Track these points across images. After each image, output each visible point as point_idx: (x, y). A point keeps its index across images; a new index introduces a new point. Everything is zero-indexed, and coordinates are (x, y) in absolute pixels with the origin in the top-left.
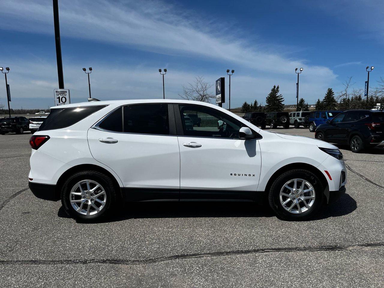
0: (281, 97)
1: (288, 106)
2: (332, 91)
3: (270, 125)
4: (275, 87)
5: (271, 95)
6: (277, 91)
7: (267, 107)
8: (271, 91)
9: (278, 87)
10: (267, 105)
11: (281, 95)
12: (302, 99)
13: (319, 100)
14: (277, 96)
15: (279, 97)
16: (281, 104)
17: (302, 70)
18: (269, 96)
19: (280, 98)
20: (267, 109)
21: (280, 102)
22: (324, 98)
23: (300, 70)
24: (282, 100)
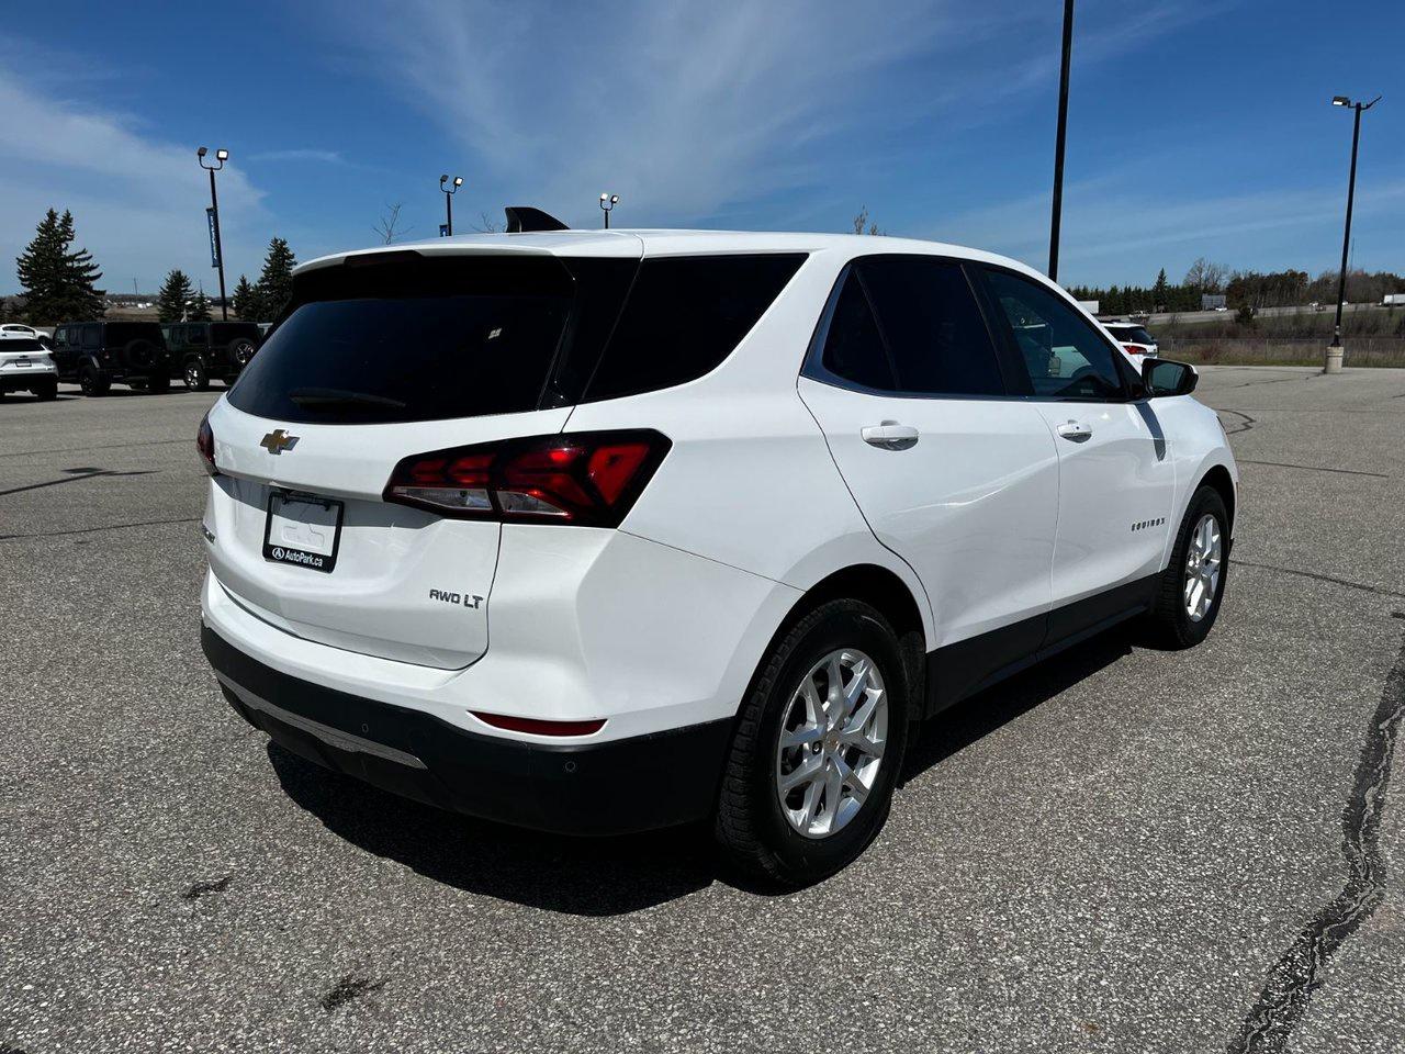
0: (84, 260)
1: (122, 299)
2: (286, 250)
3: (183, 376)
4: (52, 216)
5: (38, 247)
6: (65, 233)
7: (24, 301)
8: (37, 234)
9: (68, 220)
10: (27, 295)
11: (84, 252)
12: (179, 273)
13: (243, 281)
14: (67, 254)
15: (79, 261)
16: (90, 288)
17: (226, 159)
18: (29, 254)
19: (82, 264)
20: (25, 310)
21: (84, 283)
22: (263, 275)
23: (219, 158)
24: (92, 274)
